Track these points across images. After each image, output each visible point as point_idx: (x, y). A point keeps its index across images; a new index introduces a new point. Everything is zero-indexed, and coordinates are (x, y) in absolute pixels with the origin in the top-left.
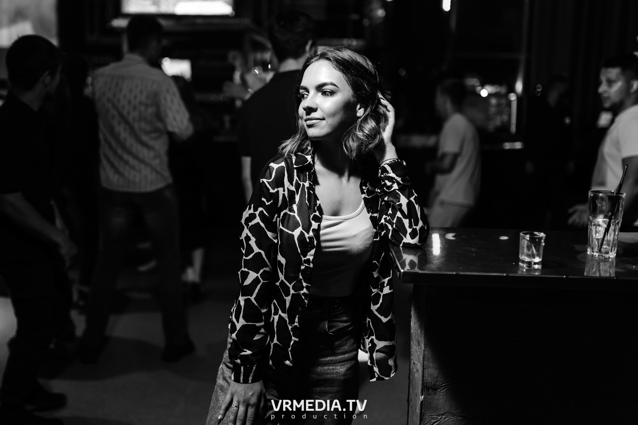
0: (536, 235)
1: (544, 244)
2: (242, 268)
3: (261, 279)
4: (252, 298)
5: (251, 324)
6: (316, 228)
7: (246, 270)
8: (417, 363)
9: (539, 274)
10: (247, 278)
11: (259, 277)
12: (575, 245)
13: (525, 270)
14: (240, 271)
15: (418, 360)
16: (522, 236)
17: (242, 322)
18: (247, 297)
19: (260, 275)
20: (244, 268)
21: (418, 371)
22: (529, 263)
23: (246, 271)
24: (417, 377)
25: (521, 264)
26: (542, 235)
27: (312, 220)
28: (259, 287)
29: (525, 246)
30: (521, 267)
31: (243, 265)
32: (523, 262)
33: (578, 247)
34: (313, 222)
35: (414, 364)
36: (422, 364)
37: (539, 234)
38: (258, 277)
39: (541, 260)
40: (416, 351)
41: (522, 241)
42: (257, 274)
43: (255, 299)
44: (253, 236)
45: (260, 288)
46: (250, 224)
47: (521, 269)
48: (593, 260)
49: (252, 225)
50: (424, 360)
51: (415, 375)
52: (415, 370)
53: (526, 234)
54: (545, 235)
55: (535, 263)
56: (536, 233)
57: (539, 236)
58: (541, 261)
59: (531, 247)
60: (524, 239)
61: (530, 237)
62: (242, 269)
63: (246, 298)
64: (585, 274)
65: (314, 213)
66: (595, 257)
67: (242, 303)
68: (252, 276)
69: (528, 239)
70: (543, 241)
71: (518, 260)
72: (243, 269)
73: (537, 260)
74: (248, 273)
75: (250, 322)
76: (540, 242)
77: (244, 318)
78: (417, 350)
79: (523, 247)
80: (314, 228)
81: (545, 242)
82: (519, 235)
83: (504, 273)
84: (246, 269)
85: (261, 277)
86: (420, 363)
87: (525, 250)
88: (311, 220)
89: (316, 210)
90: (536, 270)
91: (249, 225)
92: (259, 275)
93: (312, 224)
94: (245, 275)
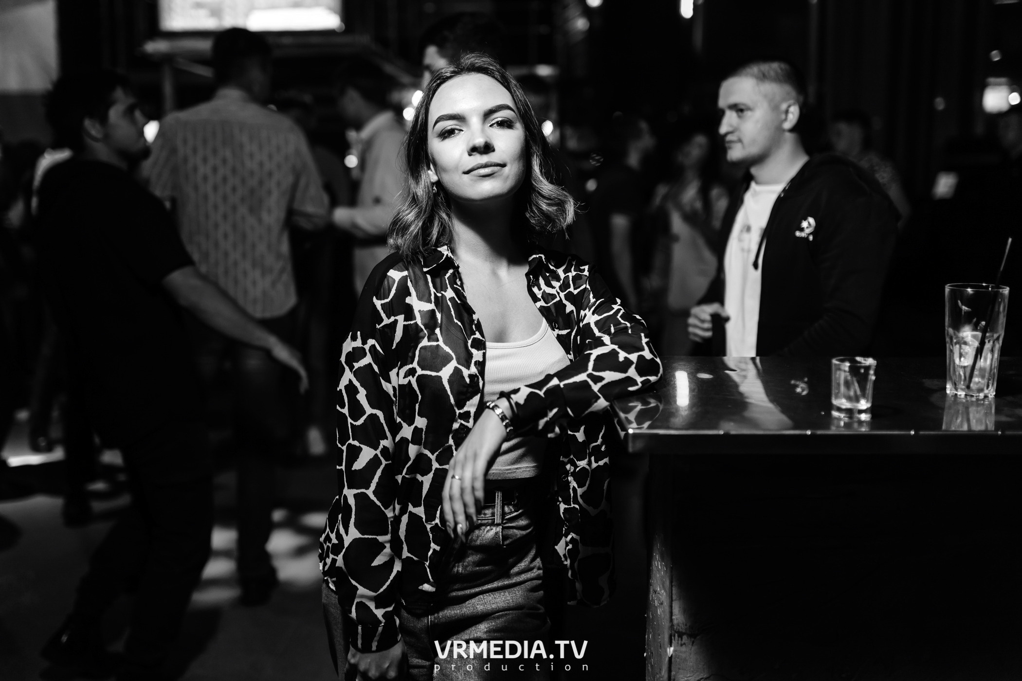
0: (860, 363)
1: (873, 378)
2: (349, 439)
3: (382, 458)
4: (370, 492)
5: (370, 537)
6: (481, 360)
7: (356, 443)
8: (660, 590)
9: (867, 430)
10: (358, 457)
11: (380, 455)
12: (924, 380)
13: (842, 424)
14: (347, 444)
15: (661, 586)
16: (836, 365)
17: (354, 533)
18: (359, 491)
19: (380, 452)
20: (353, 440)
21: (662, 604)
22: (850, 412)
23: (355, 445)
24: (660, 615)
25: (835, 414)
26: (870, 361)
27: (472, 347)
28: (379, 473)
29: (842, 382)
30: (836, 418)
31: (351, 434)
32: (839, 409)
33: (928, 383)
34: (474, 351)
35: (655, 592)
36: (668, 593)
37: (865, 360)
38: (376, 455)
39: (869, 405)
40: (658, 570)
41: (836, 374)
42: (376, 450)
43: (374, 492)
44: (362, 385)
45: (381, 473)
46: (357, 365)
47: (835, 422)
48: (958, 404)
49: (359, 368)
50: (672, 586)
51: (657, 612)
52: (656, 603)
53: (842, 361)
54: (876, 362)
55: (861, 412)
56: (858, 359)
57: (865, 363)
58: (870, 407)
59: (853, 383)
60: (840, 369)
61: (850, 367)
62: (349, 442)
63: (358, 493)
64: (944, 427)
65: (472, 337)
66: (960, 398)
67: (352, 501)
68: (367, 454)
69: (847, 369)
70: (872, 372)
71: (830, 407)
72: (351, 441)
73: (864, 404)
74: (360, 449)
75: (367, 535)
76: (867, 374)
77: (357, 526)
78: (660, 567)
79: (839, 384)
80: (477, 359)
81: (876, 374)
82: (829, 364)
83: (807, 429)
84: (356, 441)
85: (382, 456)
86: (665, 591)
87: (843, 388)
88: (470, 348)
89: (475, 330)
90: (861, 423)
91: (354, 367)
92: (378, 452)
93: (472, 354)
94: (354, 453)
